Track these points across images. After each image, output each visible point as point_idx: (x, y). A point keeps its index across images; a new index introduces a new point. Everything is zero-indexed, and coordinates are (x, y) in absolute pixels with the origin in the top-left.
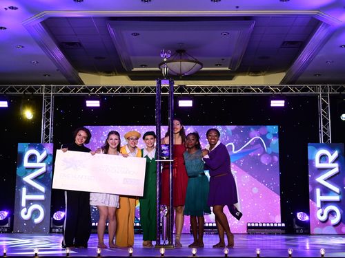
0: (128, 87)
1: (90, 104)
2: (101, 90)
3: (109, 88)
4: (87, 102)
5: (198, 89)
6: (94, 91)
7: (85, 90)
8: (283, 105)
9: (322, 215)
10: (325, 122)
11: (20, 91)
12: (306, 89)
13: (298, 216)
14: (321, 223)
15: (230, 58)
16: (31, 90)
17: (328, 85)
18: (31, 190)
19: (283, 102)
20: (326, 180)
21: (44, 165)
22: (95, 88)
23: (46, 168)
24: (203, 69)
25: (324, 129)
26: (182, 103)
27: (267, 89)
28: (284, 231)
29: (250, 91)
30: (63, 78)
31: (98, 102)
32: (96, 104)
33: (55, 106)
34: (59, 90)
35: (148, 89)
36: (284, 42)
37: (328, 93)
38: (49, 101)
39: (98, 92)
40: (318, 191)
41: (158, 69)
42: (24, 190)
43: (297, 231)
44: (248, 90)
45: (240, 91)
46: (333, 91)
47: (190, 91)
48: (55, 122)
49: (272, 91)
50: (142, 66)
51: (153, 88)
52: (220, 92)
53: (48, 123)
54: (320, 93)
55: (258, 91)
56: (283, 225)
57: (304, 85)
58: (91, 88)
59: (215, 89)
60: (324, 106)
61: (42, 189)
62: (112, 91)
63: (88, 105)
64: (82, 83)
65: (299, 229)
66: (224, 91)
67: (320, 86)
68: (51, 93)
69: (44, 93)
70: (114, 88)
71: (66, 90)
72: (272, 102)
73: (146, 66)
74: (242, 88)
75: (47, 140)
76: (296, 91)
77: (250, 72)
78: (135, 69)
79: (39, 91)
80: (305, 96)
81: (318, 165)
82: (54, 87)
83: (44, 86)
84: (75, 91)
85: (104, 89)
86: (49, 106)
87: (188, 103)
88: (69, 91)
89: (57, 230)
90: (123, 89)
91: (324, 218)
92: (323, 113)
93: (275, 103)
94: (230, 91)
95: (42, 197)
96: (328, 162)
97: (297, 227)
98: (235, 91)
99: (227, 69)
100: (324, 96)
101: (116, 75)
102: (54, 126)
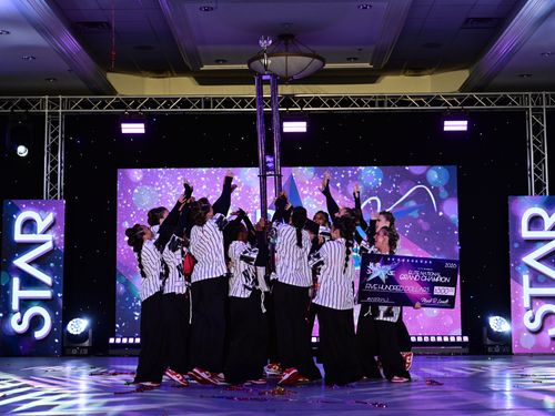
0: (194, 100)
1: (128, 128)
2: (147, 105)
3: (161, 100)
4: (123, 125)
5: (316, 102)
6: (134, 106)
7: (119, 104)
8: (465, 128)
9: (532, 320)
10: (538, 157)
11: (6, 108)
12: (505, 101)
13: (491, 324)
14: (531, 335)
15: (373, 48)
16: (23, 104)
17: (544, 93)
18: (29, 282)
19: (466, 123)
20: (540, 260)
21: (49, 237)
22: (137, 101)
23: (54, 242)
24: (327, 66)
25: (536, 170)
26: (290, 127)
27: (436, 101)
28: (466, 350)
29: (407, 103)
30: (79, 83)
31: (142, 125)
32: (139, 128)
33: (67, 133)
34: (72, 104)
35: (228, 102)
36: (467, 20)
37: (544, 107)
38: (56, 123)
39: (142, 107)
40: (526, 279)
41: (245, 67)
42: (16, 281)
43: (490, 349)
44: (403, 101)
45: (389, 105)
46: (553, 103)
47: (302, 104)
48: (67, 161)
49: (446, 104)
50: (217, 62)
51: (237, 99)
52: (355, 106)
53: (54, 163)
54: (530, 107)
55: (421, 104)
56: (466, 339)
57: (502, 94)
58: (128, 100)
59: (346, 101)
60: (537, 129)
61: (47, 279)
62: (166, 106)
63: (124, 131)
64: (112, 91)
65: (494, 346)
66: (361, 104)
67: (530, 94)
68: (60, 111)
69: (47, 111)
70: (169, 101)
71: (85, 104)
72: (446, 123)
73: (225, 62)
74: (394, 98)
75: (54, 192)
76: (488, 104)
77: (406, 69)
78: (206, 67)
79: (38, 107)
80: (504, 112)
81: (526, 233)
82: (63, 100)
83: (47, 97)
84: (101, 107)
85: (152, 103)
86: (56, 133)
87: (299, 127)
88: (91, 107)
89: (74, 352)
90: (185, 103)
91: (535, 325)
92: (535, 142)
93: (451, 126)
94: (372, 104)
95: (47, 294)
96: (543, 229)
97: (489, 342)
98: (381, 104)
99: (367, 65)
100: (538, 112)
101: (173, 76)
102: (66, 169)
